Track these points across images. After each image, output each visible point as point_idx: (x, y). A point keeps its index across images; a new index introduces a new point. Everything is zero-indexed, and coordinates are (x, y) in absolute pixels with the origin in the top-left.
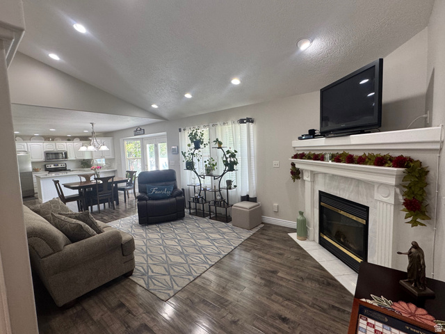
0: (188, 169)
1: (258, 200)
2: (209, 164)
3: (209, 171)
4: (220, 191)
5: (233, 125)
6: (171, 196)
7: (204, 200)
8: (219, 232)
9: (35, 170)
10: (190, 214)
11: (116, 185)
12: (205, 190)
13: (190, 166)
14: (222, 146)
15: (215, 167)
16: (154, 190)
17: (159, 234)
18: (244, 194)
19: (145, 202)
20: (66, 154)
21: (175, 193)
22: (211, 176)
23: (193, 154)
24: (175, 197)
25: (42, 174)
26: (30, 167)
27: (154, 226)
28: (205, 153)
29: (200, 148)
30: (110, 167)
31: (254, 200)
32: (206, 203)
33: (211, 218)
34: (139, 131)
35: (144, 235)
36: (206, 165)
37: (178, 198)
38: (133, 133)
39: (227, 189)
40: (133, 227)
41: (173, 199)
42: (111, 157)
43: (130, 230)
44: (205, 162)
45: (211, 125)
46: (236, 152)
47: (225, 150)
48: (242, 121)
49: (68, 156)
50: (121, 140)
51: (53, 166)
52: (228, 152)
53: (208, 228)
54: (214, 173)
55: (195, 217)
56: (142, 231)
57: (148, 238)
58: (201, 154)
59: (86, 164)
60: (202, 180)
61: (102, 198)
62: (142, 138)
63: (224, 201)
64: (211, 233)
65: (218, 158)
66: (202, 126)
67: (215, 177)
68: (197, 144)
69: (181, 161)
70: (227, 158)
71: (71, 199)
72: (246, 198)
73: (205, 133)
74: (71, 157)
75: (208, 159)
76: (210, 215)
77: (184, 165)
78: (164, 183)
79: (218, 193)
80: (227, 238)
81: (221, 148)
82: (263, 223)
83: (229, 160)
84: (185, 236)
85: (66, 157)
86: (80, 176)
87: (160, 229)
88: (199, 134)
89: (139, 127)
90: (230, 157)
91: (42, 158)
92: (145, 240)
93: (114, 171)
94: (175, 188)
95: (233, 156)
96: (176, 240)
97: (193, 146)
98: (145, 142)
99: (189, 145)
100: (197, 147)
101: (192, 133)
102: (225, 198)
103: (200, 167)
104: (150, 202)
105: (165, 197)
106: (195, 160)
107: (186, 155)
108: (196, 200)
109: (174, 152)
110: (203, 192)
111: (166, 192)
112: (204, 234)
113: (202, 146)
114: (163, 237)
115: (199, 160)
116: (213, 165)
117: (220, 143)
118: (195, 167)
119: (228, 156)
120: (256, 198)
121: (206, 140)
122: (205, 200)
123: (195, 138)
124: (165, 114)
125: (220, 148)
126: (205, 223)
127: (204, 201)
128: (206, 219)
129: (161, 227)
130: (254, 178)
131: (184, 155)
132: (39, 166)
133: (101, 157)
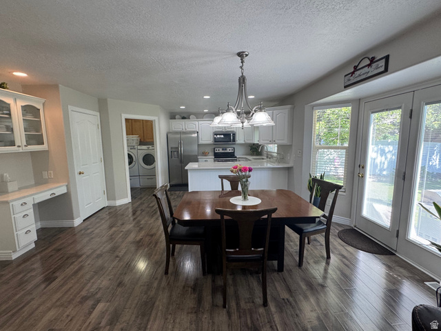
9: (205, 154)
20: (234, 135)
26: (195, 150)
42: (285, 142)
49: (237, 138)
51: (221, 151)
59: (255, 149)
74: (240, 139)
85: (234, 140)
91: (210, 141)
132: (209, 150)
133: (272, 142)
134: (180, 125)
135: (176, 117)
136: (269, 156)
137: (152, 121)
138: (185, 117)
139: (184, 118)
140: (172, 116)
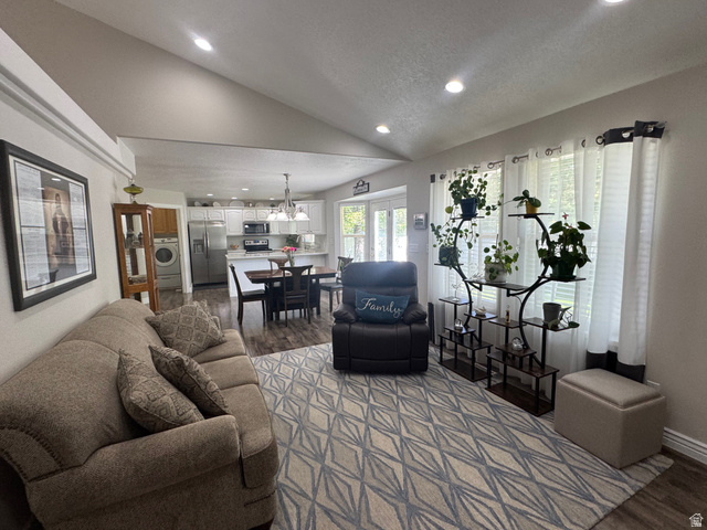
0: (443, 263)
1: (648, 373)
2: (497, 256)
3: (495, 273)
4: (521, 327)
5: (581, 153)
6: (402, 321)
7: (477, 340)
8: (512, 445)
9: (233, 248)
10: (442, 362)
11: (318, 281)
12: (481, 317)
13: (449, 257)
14: (539, 210)
15: (513, 265)
16: (369, 304)
17: (365, 406)
18: (600, 349)
19: (347, 326)
20: (268, 225)
21: (410, 316)
22: (500, 285)
23: (456, 231)
24: (409, 324)
25: (240, 253)
26: (224, 243)
27: (361, 379)
28: (487, 227)
29: (475, 216)
30: (319, 248)
31: (636, 373)
32: (480, 347)
33: (490, 388)
34: (361, 185)
35: (336, 397)
36: (488, 259)
37: (414, 326)
38: (352, 191)
39: (545, 327)
40: (324, 372)
41: (403, 329)
42: (320, 232)
43: (316, 376)
44: (487, 250)
45: (508, 158)
46: (583, 226)
47: (549, 222)
48: (614, 137)
49: (271, 229)
50: (335, 204)
51: (252, 243)
52: (557, 227)
53: (483, 421)
54: (509, 279)
55: (452, 376)
56: (334, 387)
57: (340, 411)
58: (476, 230)
59: (292, 241)
60: (475, 292)
61: (293, 301)
62: (369, 201)
63: (532, 356)
64: (490, 441)
65: (522, 241)
66: (484, 165)
67: (511, 291)
68: (470, 206)
69: (431, 245)
70: (551, 244)
71: (253, 297)
72: (606, 362)
73: (491, 181)
74: (274, 231)
75: (494, 242)
76: (489, 377)
77: (435, 255)
78: (391, 289)
79: (514, 332)
80: (539, 478)
81: (535, 216)
82: (666, 452)
83: (558, 248)
84: (419, 430)
85: (268, 231)
86: (271, 260)
87: (370, 392)
88: (476, 183)
89: (360, 179)
90: (561, 239)
91: (240, 232)
92: (332, 415)
93: (325, 256)
94: (413, 301)
95: (573, 237)
96: (397, 438)
97: (458, 211)
98: (373, 207)
99: (449, 210)
100: (468, 214)
101: (457, 182)
102: (536, 347)
103: (473, 262)
104: (357, 328)
105: (387, 321)
106: (462, 244)
107: (443, 231)
108: (457, 337)
109: (420, 225)
110: (474, 323)
111: (392, 309)
112: (469, 439)
113: (481, 212)
114: (370, 419)
115: (470, 246)
116: (508, 260)
117: (533, 204)
118: (460, 260)
119: (554, 237)
120: (642, 369)
121: (491, 197)
122: (480, 340)
123: (466, 193)
124: (404, 146)
125: (531, 215)
126: (476, 402)
127: (475, 342)
128: (479, 388)
129: (373, 386)
130: (643, 308)
131: (437, 233)
132: (237, 243)
133: (309, 232)
134: (200, 213)
135: (196, 203)
136: (307, 247)
137: (174, 210)
138: (207, 204)
139: (205, 205)
140: (191, 203)
